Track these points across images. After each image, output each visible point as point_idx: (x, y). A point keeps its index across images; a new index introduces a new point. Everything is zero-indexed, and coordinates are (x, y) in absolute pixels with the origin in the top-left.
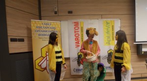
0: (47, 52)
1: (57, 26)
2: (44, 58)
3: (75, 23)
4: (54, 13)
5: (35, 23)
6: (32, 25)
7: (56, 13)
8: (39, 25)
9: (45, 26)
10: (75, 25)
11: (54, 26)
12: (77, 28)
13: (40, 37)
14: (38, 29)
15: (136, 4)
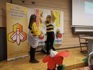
0: (17, 29)
1: (25, 11)
2: (15, 33)
3: (36, 10)
4: (22, 2)
5: (9, 5)
6: (7, 7)
7: (23, 2)
8: (12, 8)
9: (16, 9)
10: (36, 12)
11: (23, 10)
12: (37, 14)
13: (13, 16)
14: (11, 11)
15: (73, 3)
